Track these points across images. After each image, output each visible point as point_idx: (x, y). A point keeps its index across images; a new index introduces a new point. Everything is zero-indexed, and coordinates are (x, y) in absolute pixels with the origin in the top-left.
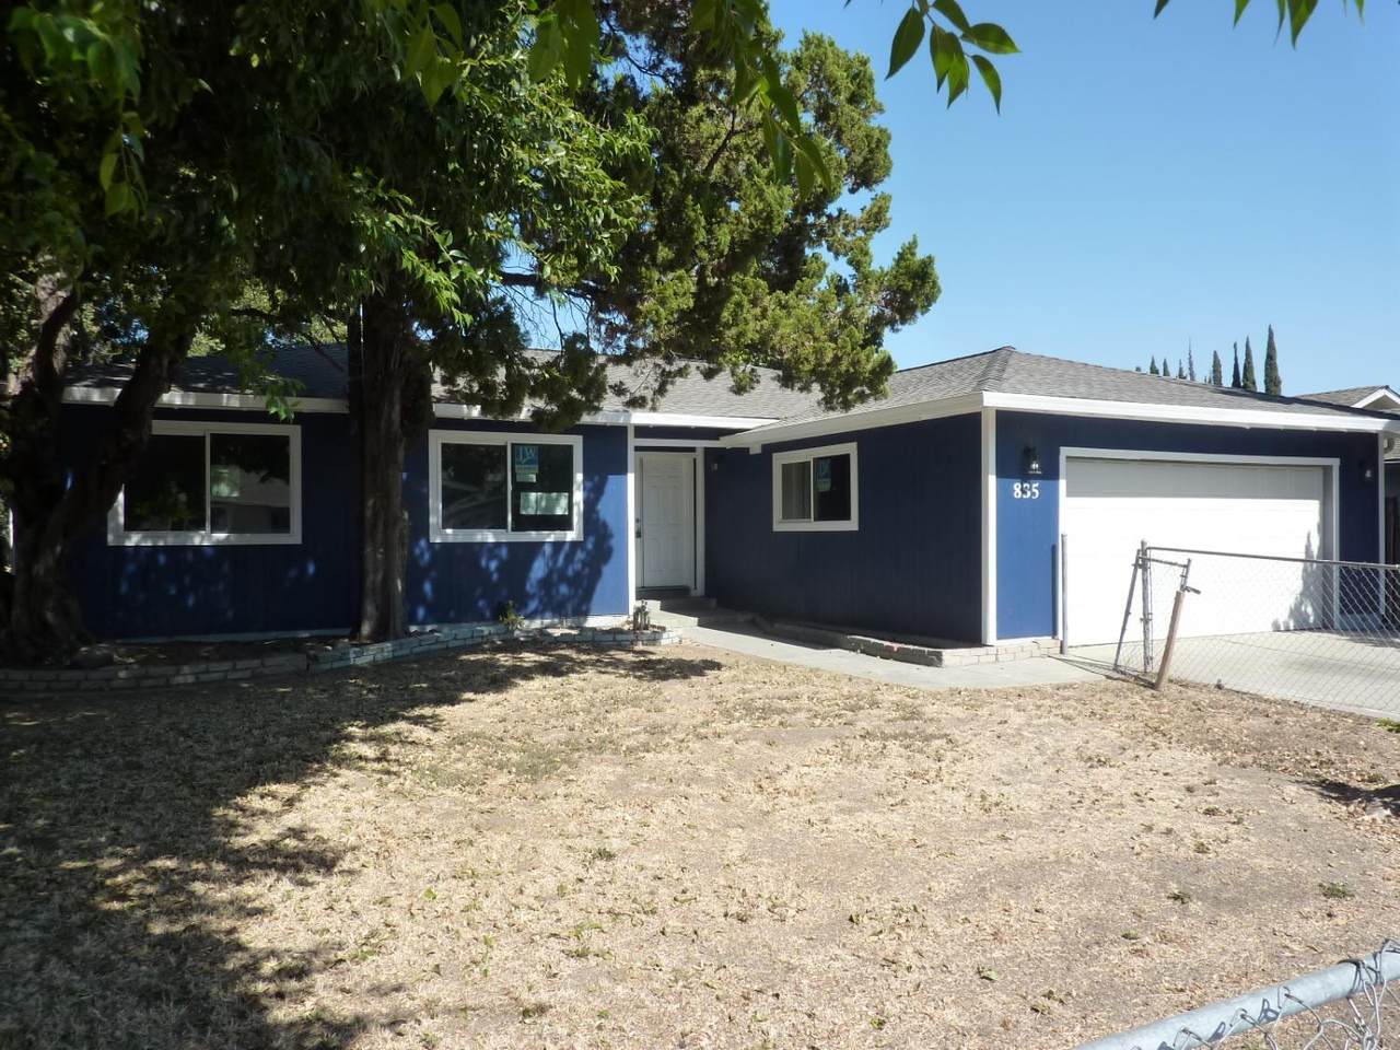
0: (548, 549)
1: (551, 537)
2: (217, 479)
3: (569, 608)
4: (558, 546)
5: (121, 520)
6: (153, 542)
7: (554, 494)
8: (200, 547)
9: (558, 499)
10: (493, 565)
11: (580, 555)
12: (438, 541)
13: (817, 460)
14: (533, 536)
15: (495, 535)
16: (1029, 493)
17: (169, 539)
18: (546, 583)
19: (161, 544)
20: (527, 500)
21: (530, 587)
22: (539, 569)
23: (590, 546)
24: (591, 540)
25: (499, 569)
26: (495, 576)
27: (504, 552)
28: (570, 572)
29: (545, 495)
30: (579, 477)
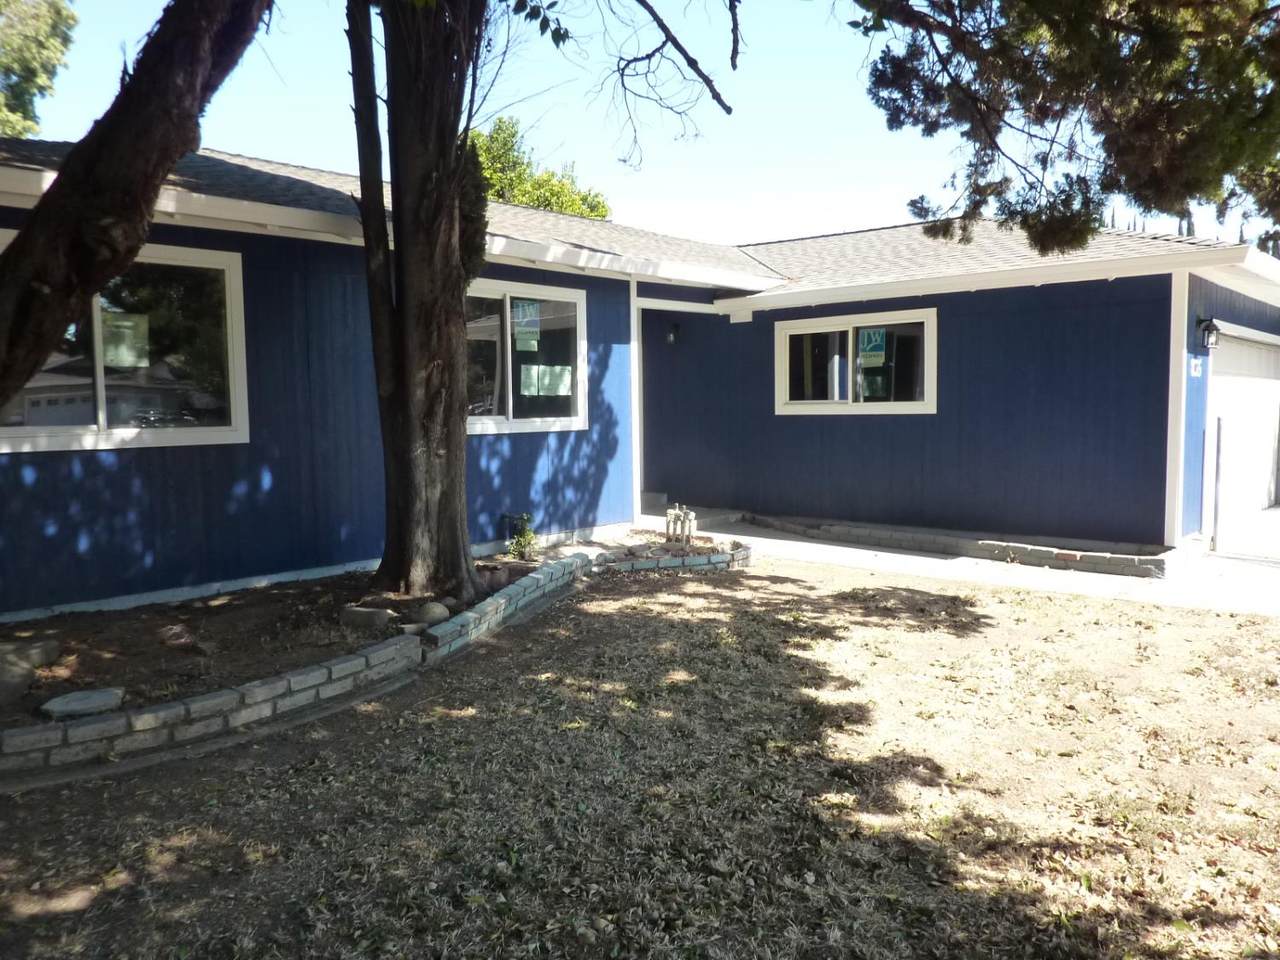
0: (552, 442)
1: (555, 424)
2: (114, 338)
3: (576, 518)
4: (563, 436)
7: (558, 368)
8: (93, 453)
9: (561, 375)
10: (495, 465)
11: (586, 449)
13: (857, 330)
14: (536, 424)
15: (496, 423)
18: (551, 487)
19: (26, 448)
20: (529, 375)
21: (536, 494)
22: (543, 470)
23: (595, 437)
24: (597, 428)
25: (500, 471)
26: (497, 481)
27: (505, 447)
28: (576, 472)
29: (548, 369)
30: (582, 346)
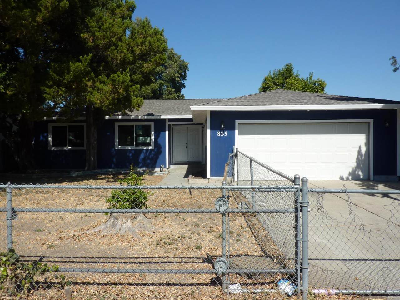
0: (144, 151)
1: (145, 148)
2: (69, 135)
3: (150, 166)
4: (147, 150)
5: (51, 144)
6: (57, 149)
8: (66, 150)
9: (147, 138)
10: (131, 155)
11: (153, 153)
12: (117, 149)
14: (140, 147)
15: (131, 148)
16: (223, 134)
17: (59, 148)
18: (144, 159)
19: (58, 149)
20: (139, 139)
21: (140, 160)
22: (142, 156)
23: (156, 150)
24: (156, 149)
25: (132, 156)
26: (131, 158)
27: (133, 152)
28: (150, 157)
29: (144, 137)
30: (153, 133)
